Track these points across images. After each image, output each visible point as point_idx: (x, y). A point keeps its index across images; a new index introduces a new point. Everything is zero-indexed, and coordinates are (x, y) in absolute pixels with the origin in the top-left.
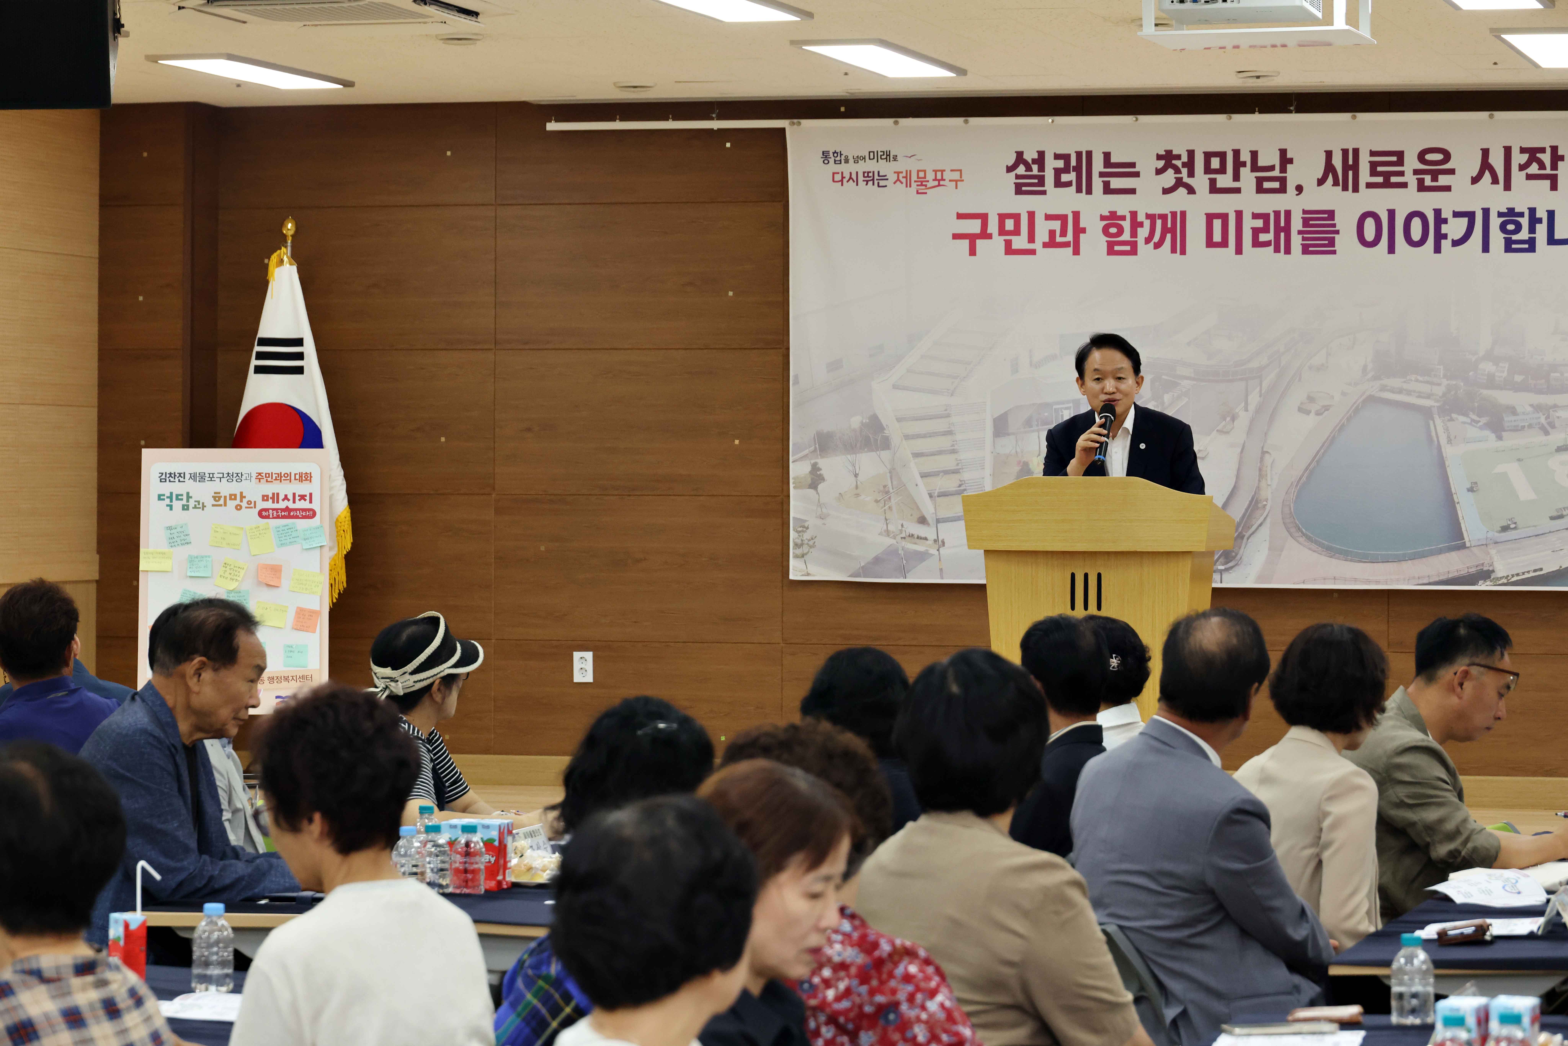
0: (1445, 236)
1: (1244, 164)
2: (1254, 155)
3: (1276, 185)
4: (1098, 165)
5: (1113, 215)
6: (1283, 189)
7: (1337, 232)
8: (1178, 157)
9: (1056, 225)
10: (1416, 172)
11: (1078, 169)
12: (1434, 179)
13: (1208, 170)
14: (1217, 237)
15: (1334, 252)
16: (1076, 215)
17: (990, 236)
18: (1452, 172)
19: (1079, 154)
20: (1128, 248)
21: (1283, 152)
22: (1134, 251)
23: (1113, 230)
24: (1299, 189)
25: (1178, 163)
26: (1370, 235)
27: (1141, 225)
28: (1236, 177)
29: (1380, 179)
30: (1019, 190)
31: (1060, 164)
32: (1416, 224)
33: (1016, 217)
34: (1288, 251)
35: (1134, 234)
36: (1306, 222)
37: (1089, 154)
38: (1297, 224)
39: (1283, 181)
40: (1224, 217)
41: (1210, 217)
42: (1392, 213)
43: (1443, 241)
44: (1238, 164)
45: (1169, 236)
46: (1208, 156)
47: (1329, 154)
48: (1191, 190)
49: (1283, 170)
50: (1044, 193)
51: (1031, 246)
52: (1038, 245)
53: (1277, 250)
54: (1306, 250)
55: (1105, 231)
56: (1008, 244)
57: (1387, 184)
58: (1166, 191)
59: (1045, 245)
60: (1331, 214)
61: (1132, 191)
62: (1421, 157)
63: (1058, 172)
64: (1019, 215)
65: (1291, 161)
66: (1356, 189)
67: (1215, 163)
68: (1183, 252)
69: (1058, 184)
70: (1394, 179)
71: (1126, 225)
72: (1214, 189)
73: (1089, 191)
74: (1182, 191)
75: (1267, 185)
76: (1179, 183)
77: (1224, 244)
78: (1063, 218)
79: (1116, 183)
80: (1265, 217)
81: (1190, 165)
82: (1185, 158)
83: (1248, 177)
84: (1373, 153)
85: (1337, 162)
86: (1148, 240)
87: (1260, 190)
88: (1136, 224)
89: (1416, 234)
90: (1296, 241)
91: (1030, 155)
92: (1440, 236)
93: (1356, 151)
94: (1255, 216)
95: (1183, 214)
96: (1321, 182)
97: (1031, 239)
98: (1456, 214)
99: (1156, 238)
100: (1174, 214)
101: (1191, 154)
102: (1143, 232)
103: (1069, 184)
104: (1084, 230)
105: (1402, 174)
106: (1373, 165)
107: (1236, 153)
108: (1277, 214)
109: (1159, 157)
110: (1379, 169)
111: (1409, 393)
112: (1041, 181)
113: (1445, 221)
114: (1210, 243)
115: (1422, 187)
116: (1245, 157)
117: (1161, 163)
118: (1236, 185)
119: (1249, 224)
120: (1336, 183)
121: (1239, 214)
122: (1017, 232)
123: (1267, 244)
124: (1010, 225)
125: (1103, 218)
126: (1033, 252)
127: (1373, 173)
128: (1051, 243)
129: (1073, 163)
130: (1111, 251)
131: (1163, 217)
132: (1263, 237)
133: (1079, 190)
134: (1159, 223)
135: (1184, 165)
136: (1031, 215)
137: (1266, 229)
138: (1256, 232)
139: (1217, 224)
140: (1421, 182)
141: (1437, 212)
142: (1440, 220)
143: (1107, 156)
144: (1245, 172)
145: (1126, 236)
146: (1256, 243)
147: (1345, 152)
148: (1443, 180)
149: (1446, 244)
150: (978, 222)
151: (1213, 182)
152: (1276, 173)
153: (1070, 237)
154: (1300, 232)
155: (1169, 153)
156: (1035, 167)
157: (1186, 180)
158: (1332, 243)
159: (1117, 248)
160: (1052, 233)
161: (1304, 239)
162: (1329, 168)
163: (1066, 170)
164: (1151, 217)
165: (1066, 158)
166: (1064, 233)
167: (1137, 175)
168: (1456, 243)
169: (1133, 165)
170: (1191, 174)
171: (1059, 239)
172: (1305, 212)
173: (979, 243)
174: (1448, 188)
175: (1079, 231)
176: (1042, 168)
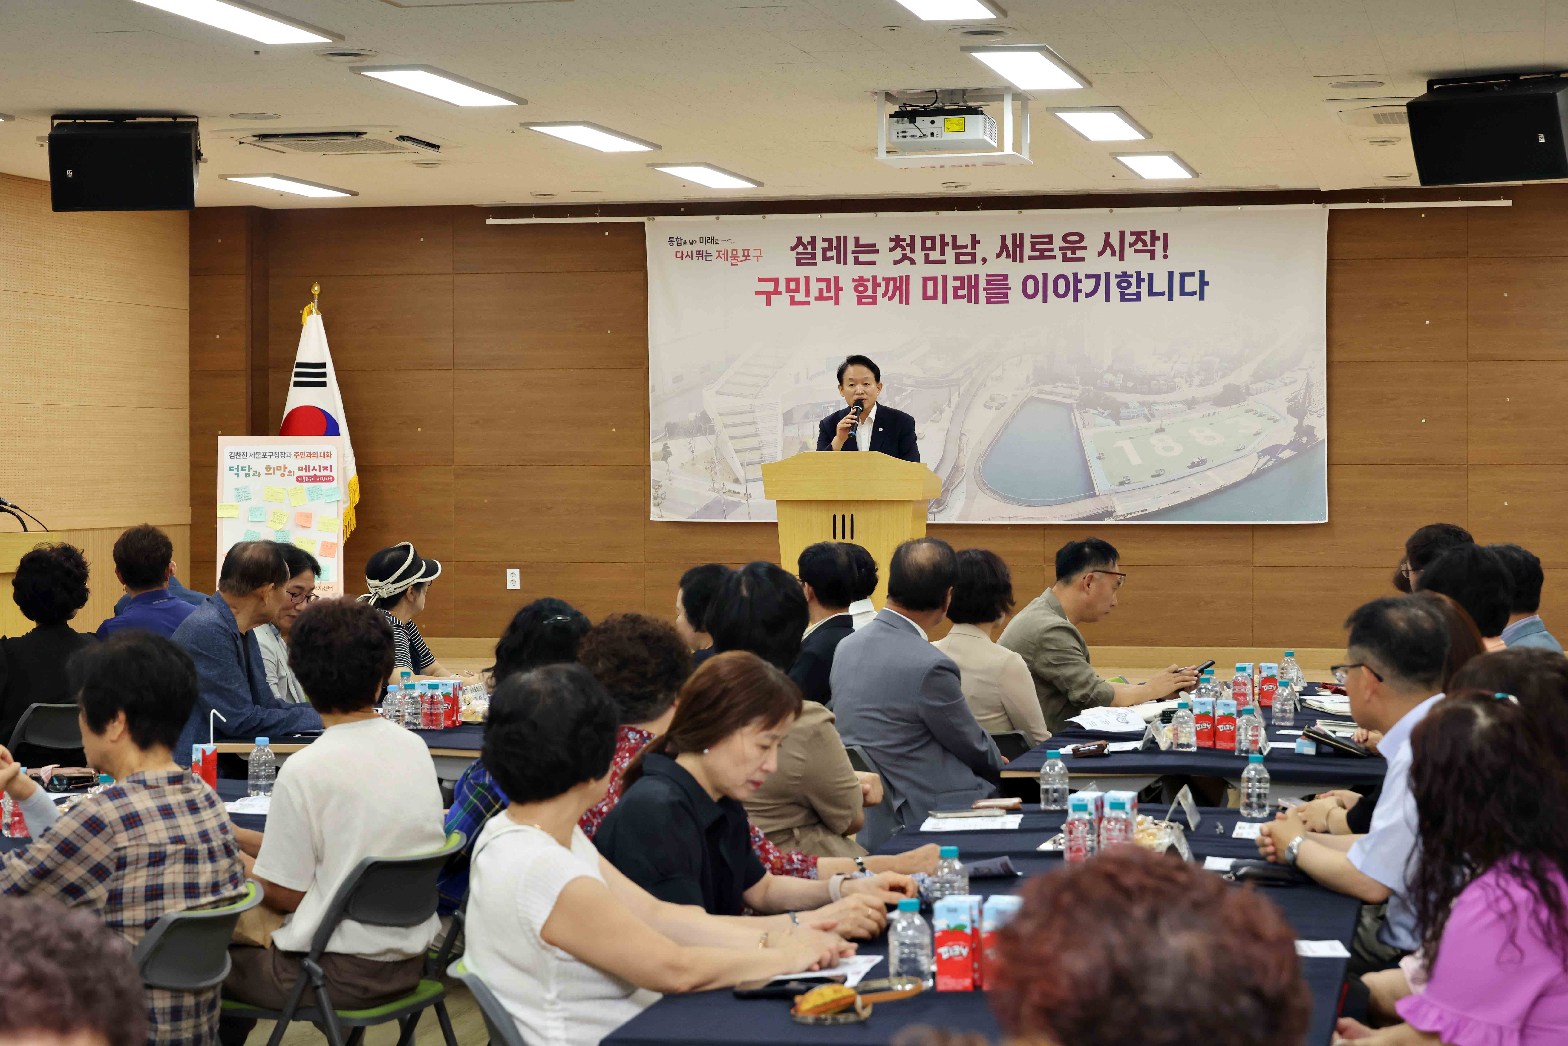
0: (1081, 291)
1: (947, 244)
2: (954, 238)
3: (969, 258)
4: (851, 246)
5: (861, 278)
6: (973, 261)
7: (1009, 289)
8: (904, 240)
9: (824, 285)
10: (1061, 249)
11: (838, 248)
12: (1074, 253)
13: (924, 248)
14: (930, 293)
15: (1007, 302)
16: (837, 279)
17: (780, 293)
18: (1085, 248)
19: (838, 238)
20: (871, 300)
21: (973, 236)
22: (874, 303)
23: (861, 288)
24: (984, 260)
25: (904, 244)
26: (1031, 290)
27: (880, 285)
28: (943, 253)
29: (1037, 254)
30: (799, 263)
31: (826, 245)
32: (1061, 283)
33: (797, 280)
34: (977, 302)
35: (875, 291)
36: (988, 282)
37: (845, 238)
38: (982, 284)
39: (973, 255)
40: (935, 280)
41: (925, 280)
42: (1045, 276)
43: (1079, 294)
44: (944, 244)
45: (898, 292)
46: (924, 239)
47: (1004, 237)
48: (913, 262)
49: (973, 248)
50: (815, 264)
51: (807, 299)
52: (811, 299)
53: (969, 301)
54: (988, 301)
55: (856, 289)
56: (792, 298)
57: (1042, 257)
58: (896, 262)
59: (816, 299)
60: (1005, 277)
61: (873, 263)
62: (1065, 238)
63: (824, 250)
64: (799, 279)
65: (978, 242)
66: (1021, 260)
67: (929, 244)
68: (907, 303)
69: (825, 258)
70: (1046, 254)
71: (870, 285)
72: (928, 261)
73: (845, 263)
74: (907, 262)
75: (962, 258)
76: (905, 257)
77: (935, 297)
78: (828, 281)
79: (863, 257)
80: (961, 279)
81: (912, 245)
82: (908, 241)
83: (950, 253)
84: (1032, 236)
85: (1009, 242)
86: (884, 295)
87: (958, 261)
88: (876, 285)
89: (1061, 289)
90: (982, 295)
91: (806, 239)
92: (1077, 291)
93: (1022, 235)
94: (955, 279)
95: (908, 277)
96: (998, 256)
97: (807, 295)
98: (1088, 276)
99: (890, 293)
100: (901, 277)
101: (913, 237)
102: (881, 290)
103: (832, 258)
104: (842, 289)
105: (1052, 250)
106: (1033, 245)
107: (943, 237)
108: (969, 277)
109: (891, 240)
110: (1037, 247)
111: (1057, 394)
112: (814, 256)
113: (1081, 281)
114: (925, 297)
115: (1065, 259)
116: (948, 239)
117: (893, 244)
118: (942, 258)
119: (951, 283)
120: (1008, 257)
121: (944, 277)
122: (797, 290)
123: (963, 297)
124: (793, 285)
125: (854, 280)
126: (808, 303)
127: (1033, 249)
128: (820, 297)
129: (835, 244)
130: (860, 303)
131: (894, 280)
132: (960, 293)
133: (838, 262)
134: (891, 283)
135: (908, 245)
136: (807, 279)
137: (962, 287)
138: (955, 289)
139: (930, 284)
140: (1064, 255)
141: (1076, 275)
142: (1077, 280)
143: (857, 239)
144: (948, 249)
145: (870, 292)
146: (956, 297)
147: (1014, 236)
148: (1079, 254)
149: (1081, 296)
150: (772, 284)
151: (927, 256)
152: (969, 250)
153: (832, 293)
154: (984, 289)
155: (898, 237)
156: (809, 247)
157: (909, 255)
158: (1006, 295)
159: (863, 300)
160: (821, 291)
161: (987, 293)
162: (1004, 246)
163: (830, 249)
164: (886, 280)
165: (830, 241)
166: (828, 291)
167: (877, 252)
168: (1088, 295)
169: (874, 245)
170: (913, 251)
171: (825, 295)
172: (988, 275)
173: (773, 297)
174: (1082, 259)
175: (838, 289)
176: (814, 248)
